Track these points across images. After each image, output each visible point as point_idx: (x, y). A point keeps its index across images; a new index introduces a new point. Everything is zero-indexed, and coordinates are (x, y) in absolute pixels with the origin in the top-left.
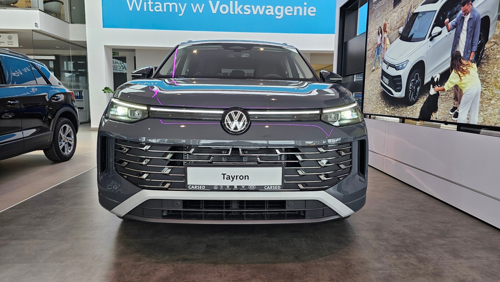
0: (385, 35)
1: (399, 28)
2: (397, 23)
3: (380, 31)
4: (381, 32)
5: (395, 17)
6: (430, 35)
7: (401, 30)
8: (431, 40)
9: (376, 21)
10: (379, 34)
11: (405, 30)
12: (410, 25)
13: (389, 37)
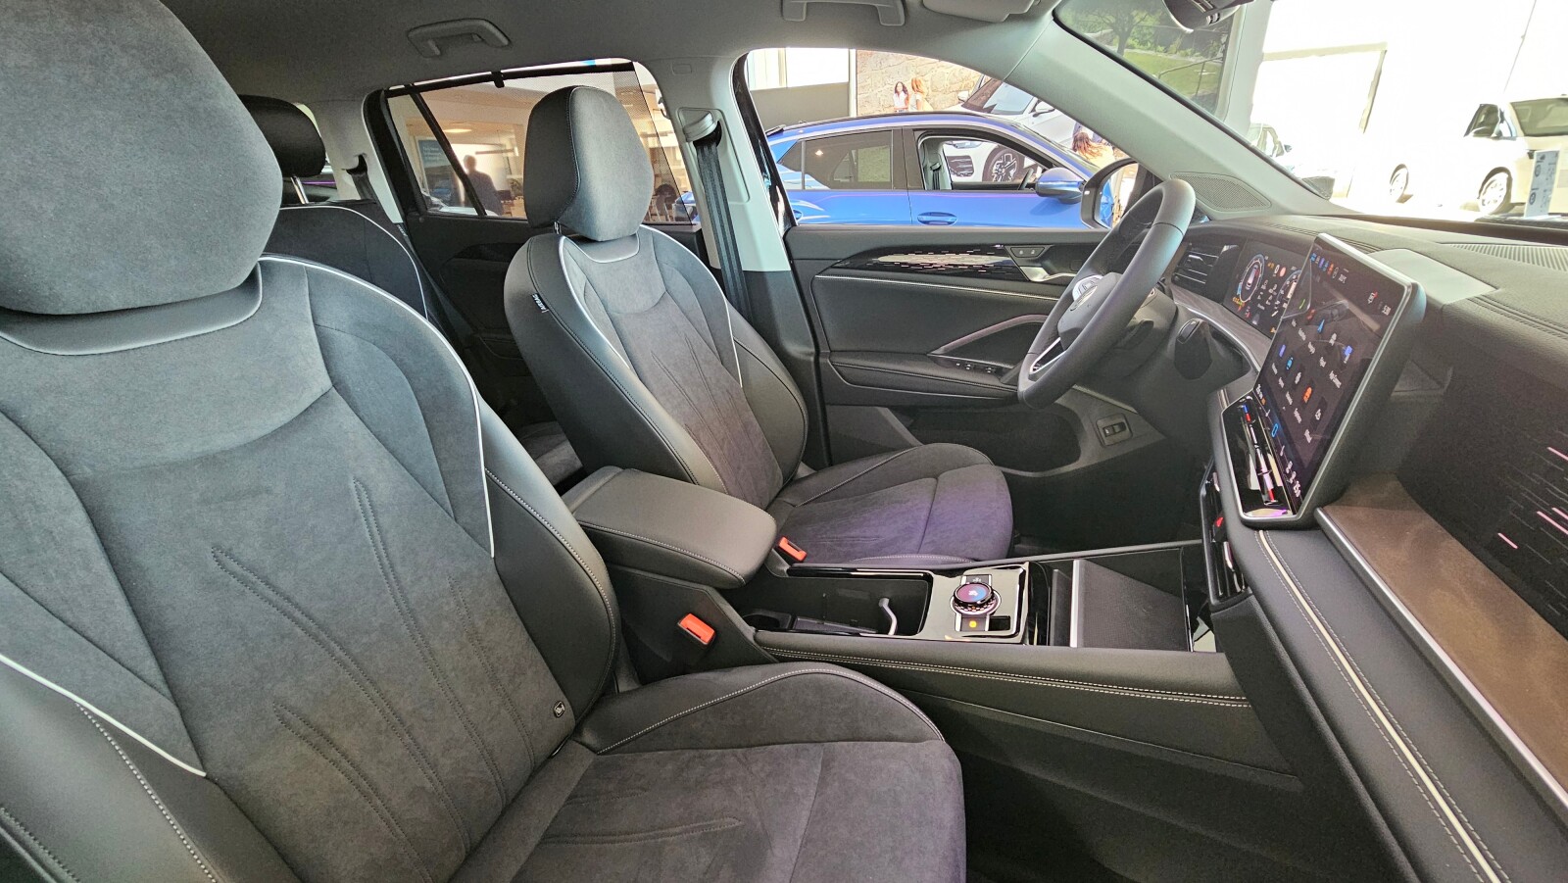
0: (919, 96)
1: (957, 91)
2: (951, 83)
3: (900, 88)
4: (905, 90)
5: (946, 75)
6: (1033, 110)
7: (965, 95)
8: (1035, 116)
9: (883, 71)
10: (896, 92)
11: (974, 97)
12: (988, 91)
13: (931, 101)
